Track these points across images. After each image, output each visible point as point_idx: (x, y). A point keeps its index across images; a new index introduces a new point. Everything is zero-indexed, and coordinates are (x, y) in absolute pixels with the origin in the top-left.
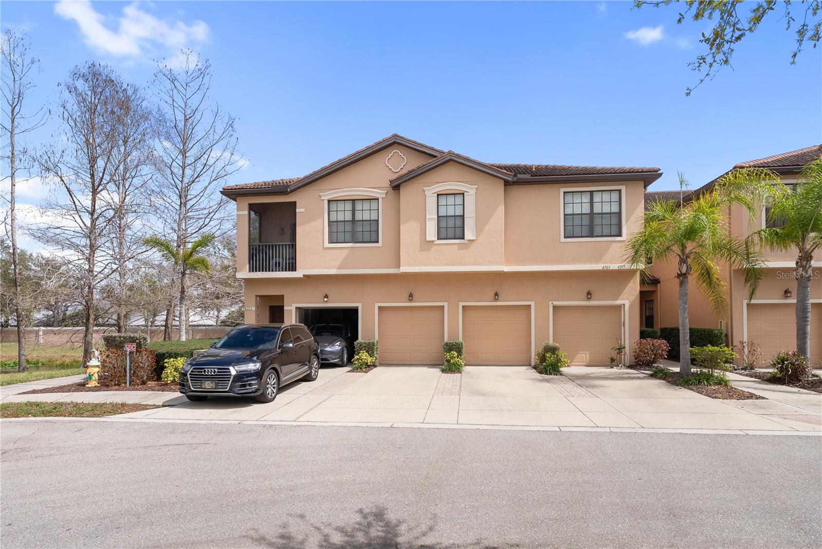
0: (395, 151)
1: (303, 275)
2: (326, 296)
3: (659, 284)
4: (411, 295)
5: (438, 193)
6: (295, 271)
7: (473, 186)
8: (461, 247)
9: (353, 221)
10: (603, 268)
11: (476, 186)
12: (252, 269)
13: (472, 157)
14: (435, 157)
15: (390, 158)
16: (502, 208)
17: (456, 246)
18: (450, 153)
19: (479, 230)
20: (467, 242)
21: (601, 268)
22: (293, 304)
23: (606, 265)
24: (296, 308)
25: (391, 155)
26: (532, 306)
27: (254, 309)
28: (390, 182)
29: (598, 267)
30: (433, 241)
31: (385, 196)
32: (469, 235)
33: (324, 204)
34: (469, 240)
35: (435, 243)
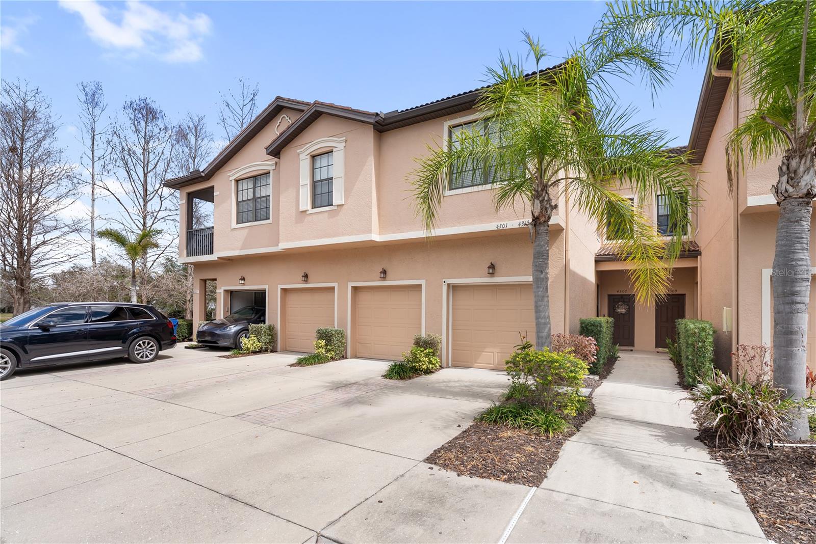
0: (282, 116)
1: (218, 258)
2: (243, 279)
3: (699, 257)
4: (306, 276)
5: (312, 154)
6: (212, 254)
7: (340, 139)
8: (332, 214)
9: (255, 199)
10: (498, 227)
11: (344, 138)
12: (190, 254)
13: (337, 103)
14: (302, 111)
15: (279, 125)
16: (371, 162)
17: (326, 215)
18: (316, 103)
19: (348, 192)
20: (336, 208)
21: (495, 228)
22: (222, 288)
23: (502, 223)
24: (225, 290)
25: (280, 121)
26: (422, 285)
27: (198, 292)
28: (266, 149)
29: (491, 226)
30: (306, 211)
31: (274, 168)
32: (337, 199)
33: (231, 185)
34: (338, 206)
35: (308, 213)
